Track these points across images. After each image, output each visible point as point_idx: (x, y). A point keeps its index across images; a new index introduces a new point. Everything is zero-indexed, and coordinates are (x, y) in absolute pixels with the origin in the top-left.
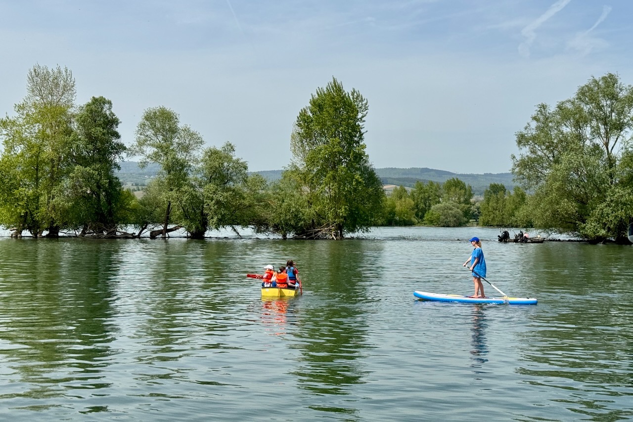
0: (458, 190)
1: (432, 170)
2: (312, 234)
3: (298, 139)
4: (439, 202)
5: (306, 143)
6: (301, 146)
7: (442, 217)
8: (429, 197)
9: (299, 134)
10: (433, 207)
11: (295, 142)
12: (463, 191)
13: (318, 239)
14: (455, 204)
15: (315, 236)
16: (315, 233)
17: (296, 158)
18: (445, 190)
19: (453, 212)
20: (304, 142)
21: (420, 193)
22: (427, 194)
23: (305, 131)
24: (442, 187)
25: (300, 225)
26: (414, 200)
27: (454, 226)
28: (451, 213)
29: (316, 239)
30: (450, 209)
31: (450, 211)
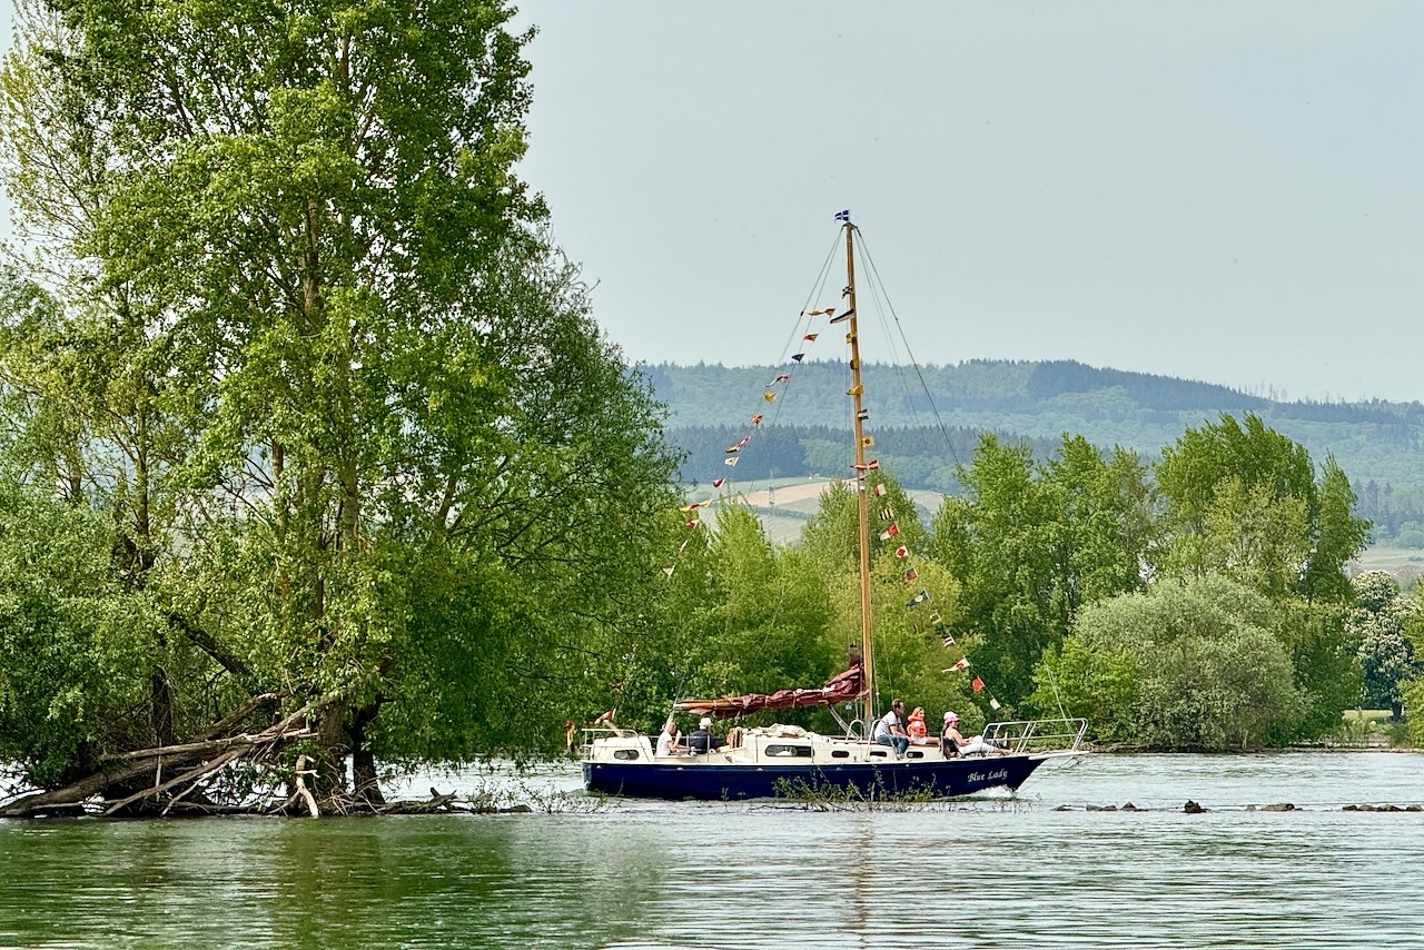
0: (1261, 496)
1: (1109, 377)
2: (146, 780)
3: (50, 97)
4: (1131, 583)
5: (106, 126)
6: (74, 147)
7: (1154, 685)
8: (1065, 549)
9: (58, 58)
10: (1088, 617)
11: (29, 118)
12: (1295, 507)
13: (197, 814)
14: (1242, 591)
15: (175, 790)
16: (168, 775)
17: (39, 235)
18: (1179, 497)
19: (1227, 648)
20: (92, 119)
21: (1003, 523)
22: (1051, 530)
23: (97, 37)
24: (1150, 479)
25: (53, 713)
26: (961, 575)
27: (1233, 747)
28: (1213, 655)
29: (179, 814)
30: (1210, 629)
31: (1206, 645)
